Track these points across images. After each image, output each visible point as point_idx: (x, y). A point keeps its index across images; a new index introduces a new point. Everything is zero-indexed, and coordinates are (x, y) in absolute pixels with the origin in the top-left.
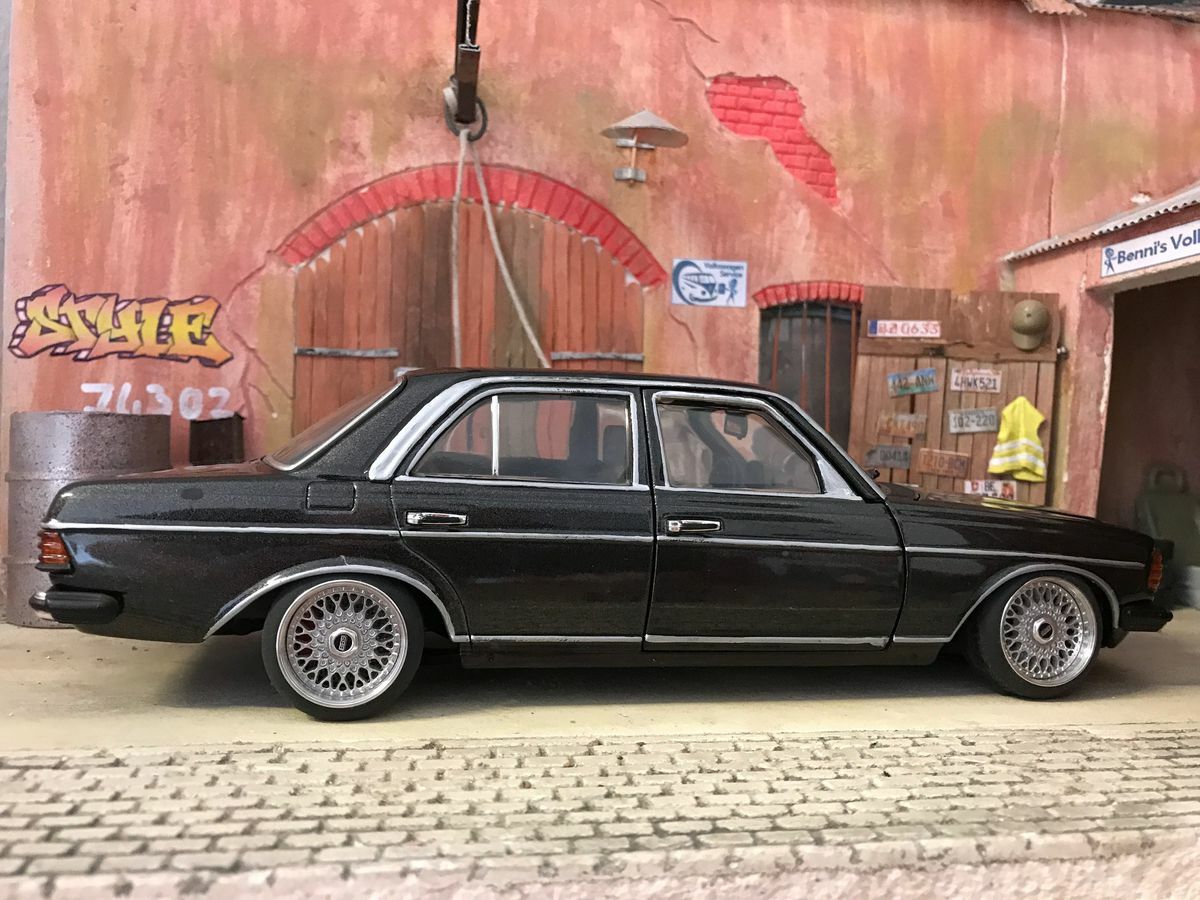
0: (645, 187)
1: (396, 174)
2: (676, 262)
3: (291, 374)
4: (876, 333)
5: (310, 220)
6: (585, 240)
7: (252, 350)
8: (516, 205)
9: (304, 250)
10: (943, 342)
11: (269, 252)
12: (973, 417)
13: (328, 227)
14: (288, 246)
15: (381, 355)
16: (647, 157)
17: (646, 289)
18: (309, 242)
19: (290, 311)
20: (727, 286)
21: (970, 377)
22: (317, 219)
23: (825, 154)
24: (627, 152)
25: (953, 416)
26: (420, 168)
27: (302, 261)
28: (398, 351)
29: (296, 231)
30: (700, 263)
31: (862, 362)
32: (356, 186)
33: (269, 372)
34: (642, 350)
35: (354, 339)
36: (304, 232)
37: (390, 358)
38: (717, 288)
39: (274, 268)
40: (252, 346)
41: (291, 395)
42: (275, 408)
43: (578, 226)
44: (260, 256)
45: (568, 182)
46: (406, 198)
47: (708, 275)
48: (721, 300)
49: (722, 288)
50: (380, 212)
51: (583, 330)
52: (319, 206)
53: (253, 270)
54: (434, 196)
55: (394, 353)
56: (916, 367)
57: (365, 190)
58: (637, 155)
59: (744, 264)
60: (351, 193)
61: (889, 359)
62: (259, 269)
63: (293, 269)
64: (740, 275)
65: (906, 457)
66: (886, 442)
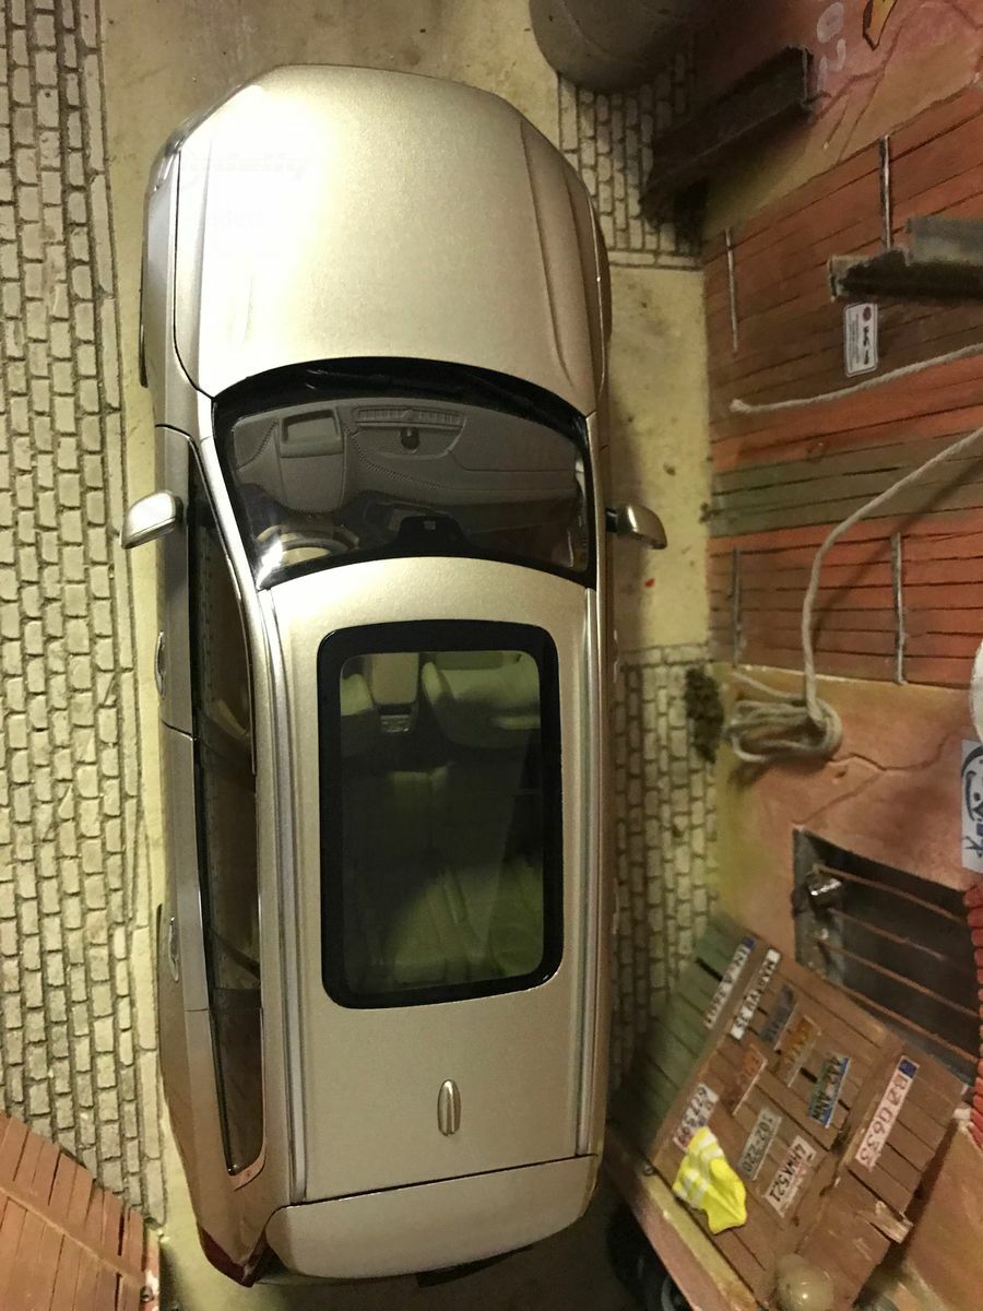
3: (862, 146)
4: (901, 1069)
7: (883, 72)
10: (847, 1158)
12: (759, 1147)
21: (797, 1170)
25: (775, 1122)
31: (878, 1030)
34: (908, 681)
40: (887, 69)
42: (831, 142)
56: (840, 1102)
65: (768, 1038)
66: (790, 1023)
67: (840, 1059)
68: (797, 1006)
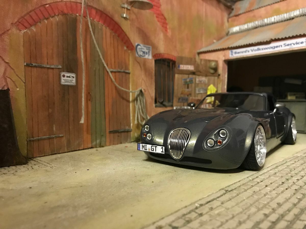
0: (128, 21)
1: (58, 2)
2: (136, 44)
3: (24, 73)
4: (179, 68)
5: (28, 14)
6: (113, 34)
7: (7, 63)
8: (95, 20)
9: (26, 24)
10: (194, 71)
11: (12, 23)
12: (201, 90)
13: (35, 17)
14: (19, 22)
15: (56, 67)
16: (129, 11)
17: (129, 51)
18: (28, 22)
19: (22, 49)
20: (148, 53)
21: (200, 80)
22: (30, 14)
23: (165, 19)
24: (123, 9)
25: (197, 89)
26: (66, 2)
27: (25, 30)
28: (61, 66)
29: (22, 17)
30: (142, 45)
31: (176, 76)
32: (44, 4)
33: (15, 72)
34: (129, 70)
35: (46, 61)
36: (25, 18)
37: (59, 68)
38: (145, 53)
39: (14, 30)
40: (7, 61)
41: (24, 82)
42: (18, 87)
43: (112, 30)
44: (8, 25)
45: (109, 15)
46: (62, 11)
47: (144, 49)
48: (147, 56)
49: (147, 54)
50: (53, 15)
51: (115, 62)
52: (31, 8)
53: (6, 30)
54: (71, 13)
55: (60, 67)
56: (188, 77)
57: (48, 6)
58: (127, 10)
59: (151, 47)
60: (42, 6)
61: (182, 75)
62: (8, 30)
63: (21, 32)
64: (150, 50)
65: (187, 100)
66: (182, 96)
67: (183, 81)
68: (179, 96)
